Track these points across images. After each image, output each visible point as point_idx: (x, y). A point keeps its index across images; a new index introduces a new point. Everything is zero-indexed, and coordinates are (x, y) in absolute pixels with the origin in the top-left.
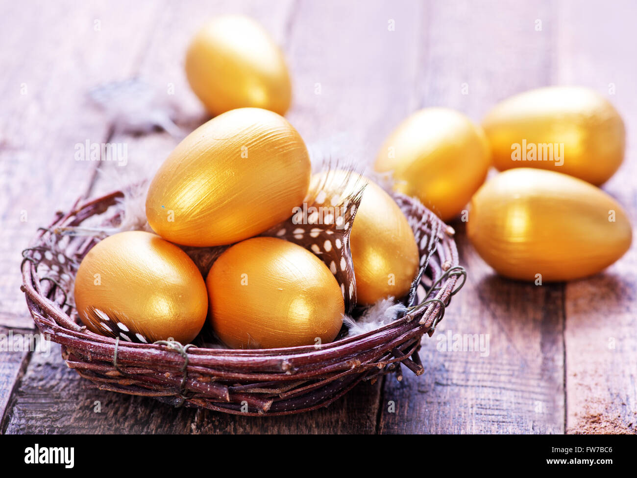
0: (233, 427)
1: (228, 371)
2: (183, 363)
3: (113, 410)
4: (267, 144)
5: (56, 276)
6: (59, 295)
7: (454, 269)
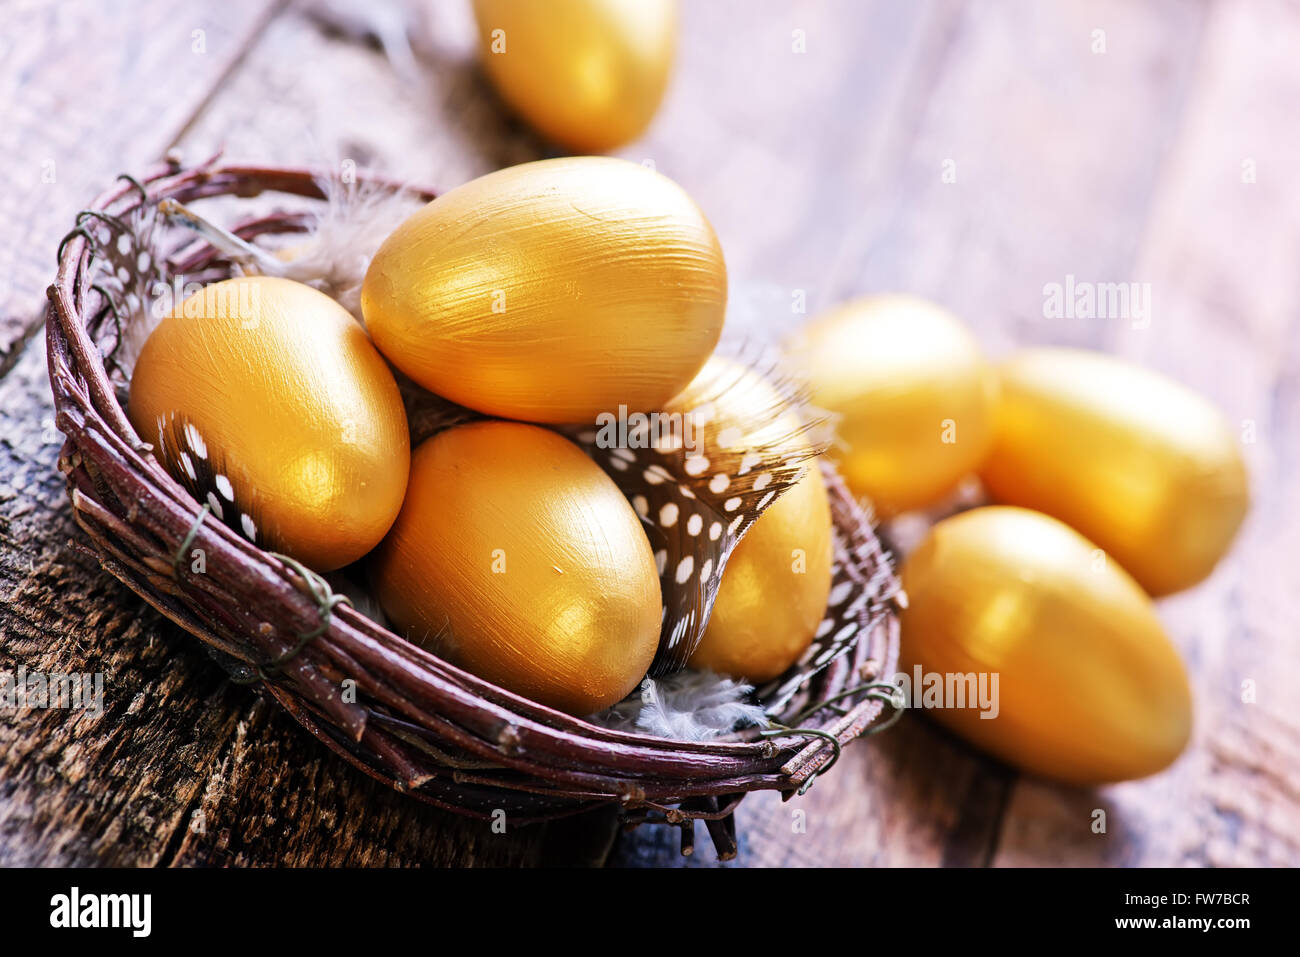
0: (316, 769)
1: (390, 686)
2: (315, 627)
3: (101, 613)
4: (668, 269)
5: (117, 290)
6: (106, 334)
7: (882, 688)
